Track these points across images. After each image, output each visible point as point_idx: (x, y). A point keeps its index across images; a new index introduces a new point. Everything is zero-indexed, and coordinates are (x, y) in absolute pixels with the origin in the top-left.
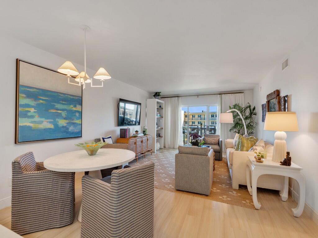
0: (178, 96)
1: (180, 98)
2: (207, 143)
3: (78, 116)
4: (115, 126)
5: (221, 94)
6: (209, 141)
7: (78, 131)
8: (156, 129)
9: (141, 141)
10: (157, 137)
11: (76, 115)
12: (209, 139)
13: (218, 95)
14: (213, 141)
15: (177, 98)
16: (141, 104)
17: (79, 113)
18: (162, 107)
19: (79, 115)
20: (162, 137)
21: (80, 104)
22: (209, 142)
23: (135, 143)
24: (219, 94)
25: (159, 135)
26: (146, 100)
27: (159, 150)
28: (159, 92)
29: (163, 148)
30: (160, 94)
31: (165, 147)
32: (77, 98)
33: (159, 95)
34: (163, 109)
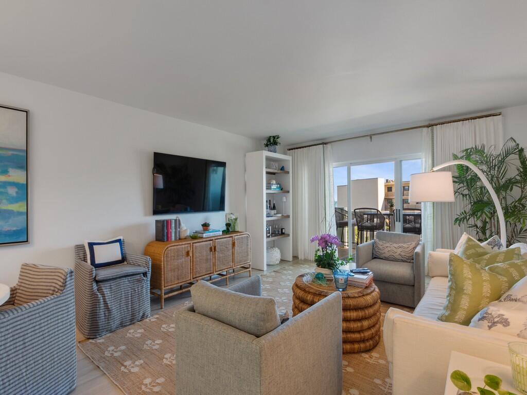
0: (325, 141)
1: (329, 146)
2: (382, 256)
3: (15, 195)
4: (146, 215)
5: (432, 125)
6: (386, 250)
7: (15, 229)
8: (265, 219)
9: (211, 249)
10: (268, 237)
11: (7, 193)
12: (388, 245)
13: (425, 130)
14: (399, 251)
15: (321, 146)
16: (225, 163)
17: (18, 189)
18: (286, 169)
19: (17, 193)
20: (288, 235)
21: (20, 167)
22: (387, 255)
23: (188, 254)
24: (428, 126)
25: (277, 232)
26: (245, 155)
27: (277, 264)
28: (274, 135)
29: (291, 259)
30: (279, 140)
31: (295, 257)
32: (11, 153)
33: (275, 143)
34: (288, 173)
